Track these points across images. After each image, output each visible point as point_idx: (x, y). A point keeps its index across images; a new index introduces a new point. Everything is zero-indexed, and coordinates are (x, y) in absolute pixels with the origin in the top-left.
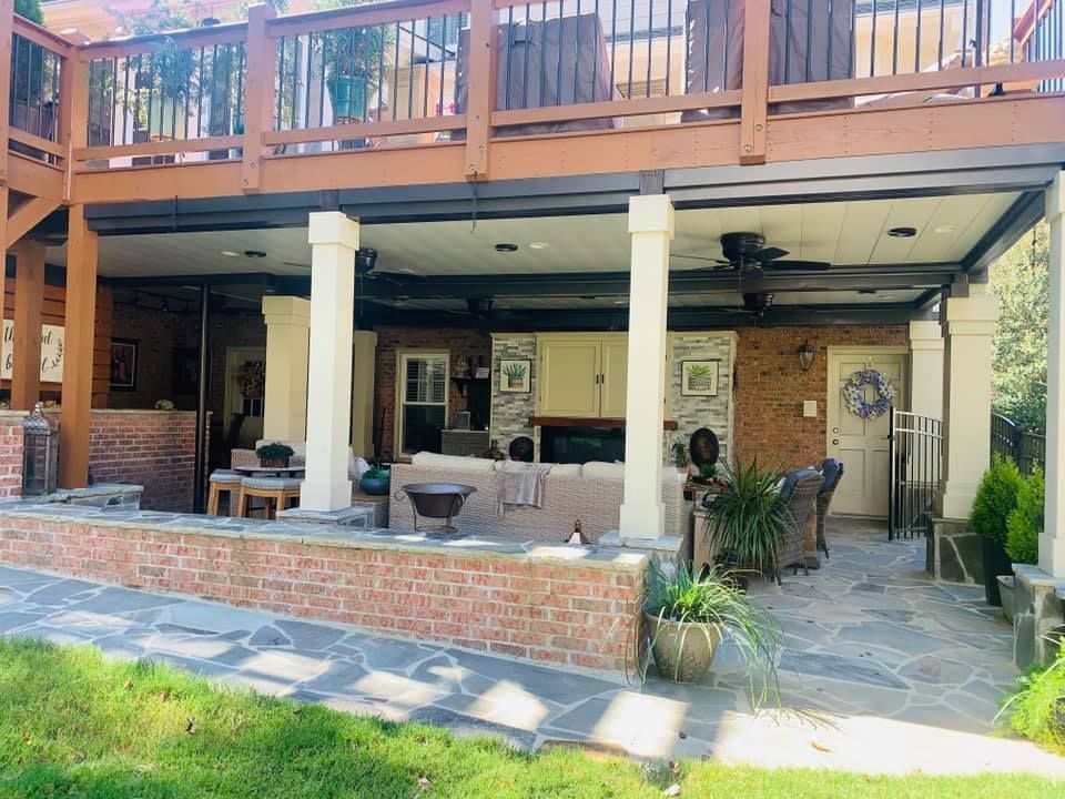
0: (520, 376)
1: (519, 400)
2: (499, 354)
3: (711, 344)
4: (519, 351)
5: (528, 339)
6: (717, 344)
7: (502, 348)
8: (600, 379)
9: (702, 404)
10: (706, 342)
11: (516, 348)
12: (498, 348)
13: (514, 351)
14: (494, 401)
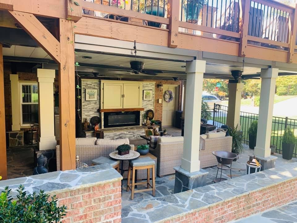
0: (93, 95)
1: (93, 103)
2: (84, 86)
3: (150, 85)
4: (92, 86)
5: (95, 82)
6: (151, 85)
7: (85, 84)
8: (123, 96)
9: (148, 102)
10: (149, 84)
11: (91, 85)
12: (83, 84)
13: (90, 85)
14: (83, 104)
